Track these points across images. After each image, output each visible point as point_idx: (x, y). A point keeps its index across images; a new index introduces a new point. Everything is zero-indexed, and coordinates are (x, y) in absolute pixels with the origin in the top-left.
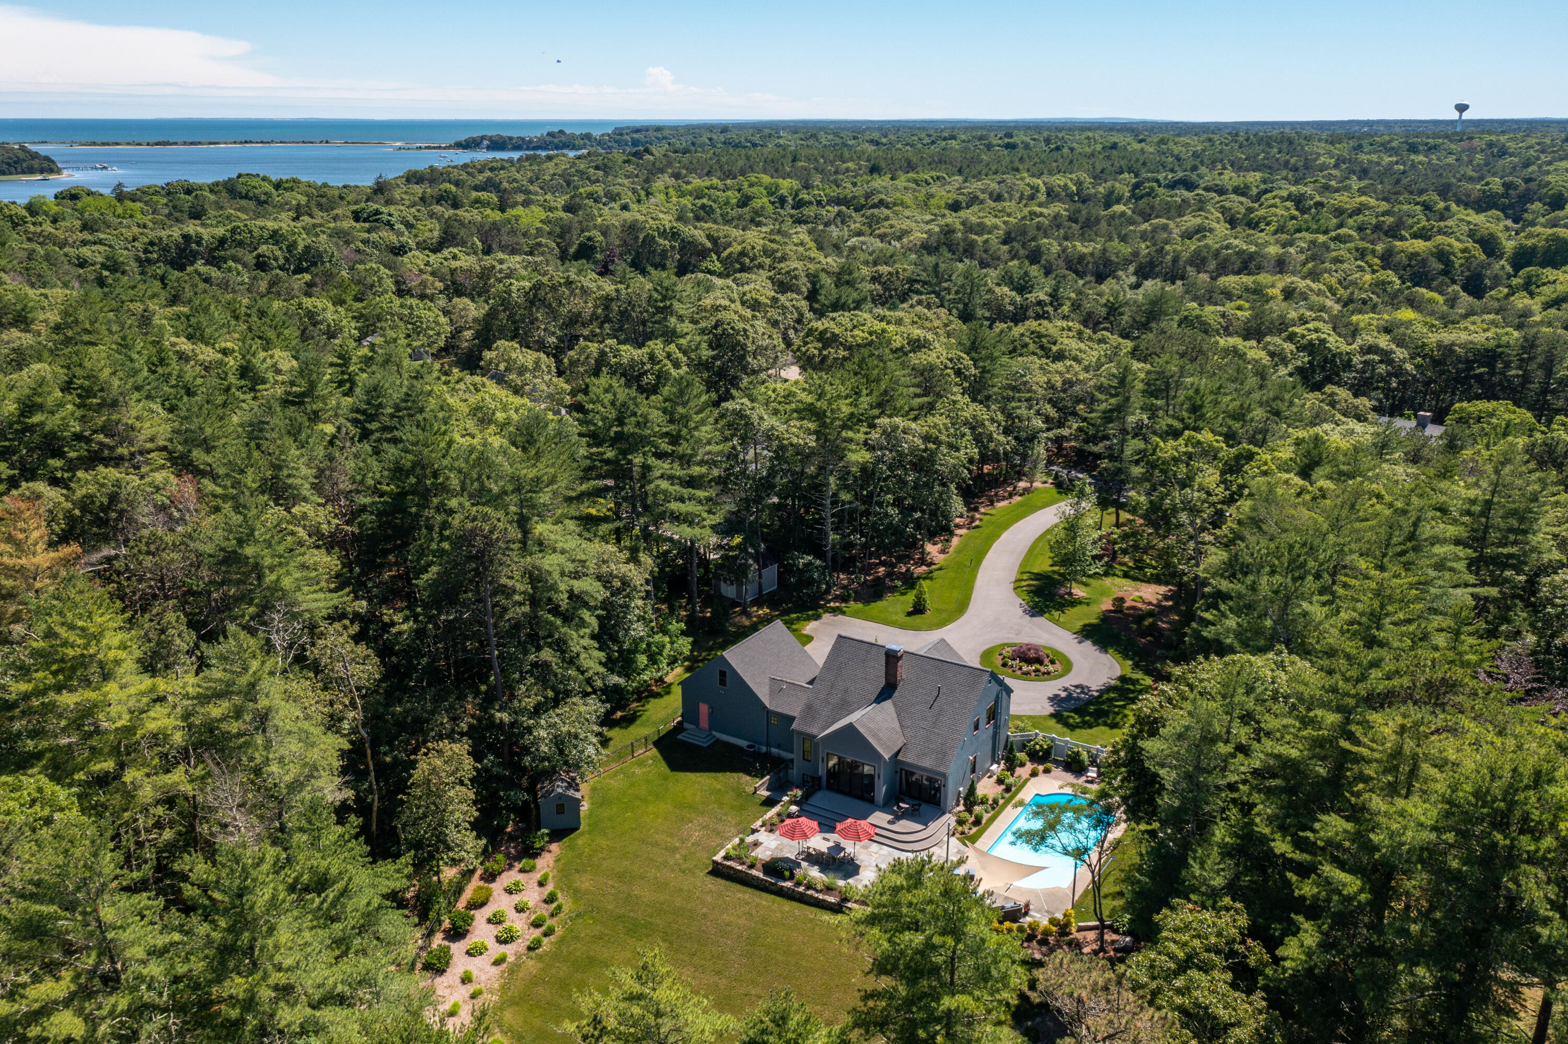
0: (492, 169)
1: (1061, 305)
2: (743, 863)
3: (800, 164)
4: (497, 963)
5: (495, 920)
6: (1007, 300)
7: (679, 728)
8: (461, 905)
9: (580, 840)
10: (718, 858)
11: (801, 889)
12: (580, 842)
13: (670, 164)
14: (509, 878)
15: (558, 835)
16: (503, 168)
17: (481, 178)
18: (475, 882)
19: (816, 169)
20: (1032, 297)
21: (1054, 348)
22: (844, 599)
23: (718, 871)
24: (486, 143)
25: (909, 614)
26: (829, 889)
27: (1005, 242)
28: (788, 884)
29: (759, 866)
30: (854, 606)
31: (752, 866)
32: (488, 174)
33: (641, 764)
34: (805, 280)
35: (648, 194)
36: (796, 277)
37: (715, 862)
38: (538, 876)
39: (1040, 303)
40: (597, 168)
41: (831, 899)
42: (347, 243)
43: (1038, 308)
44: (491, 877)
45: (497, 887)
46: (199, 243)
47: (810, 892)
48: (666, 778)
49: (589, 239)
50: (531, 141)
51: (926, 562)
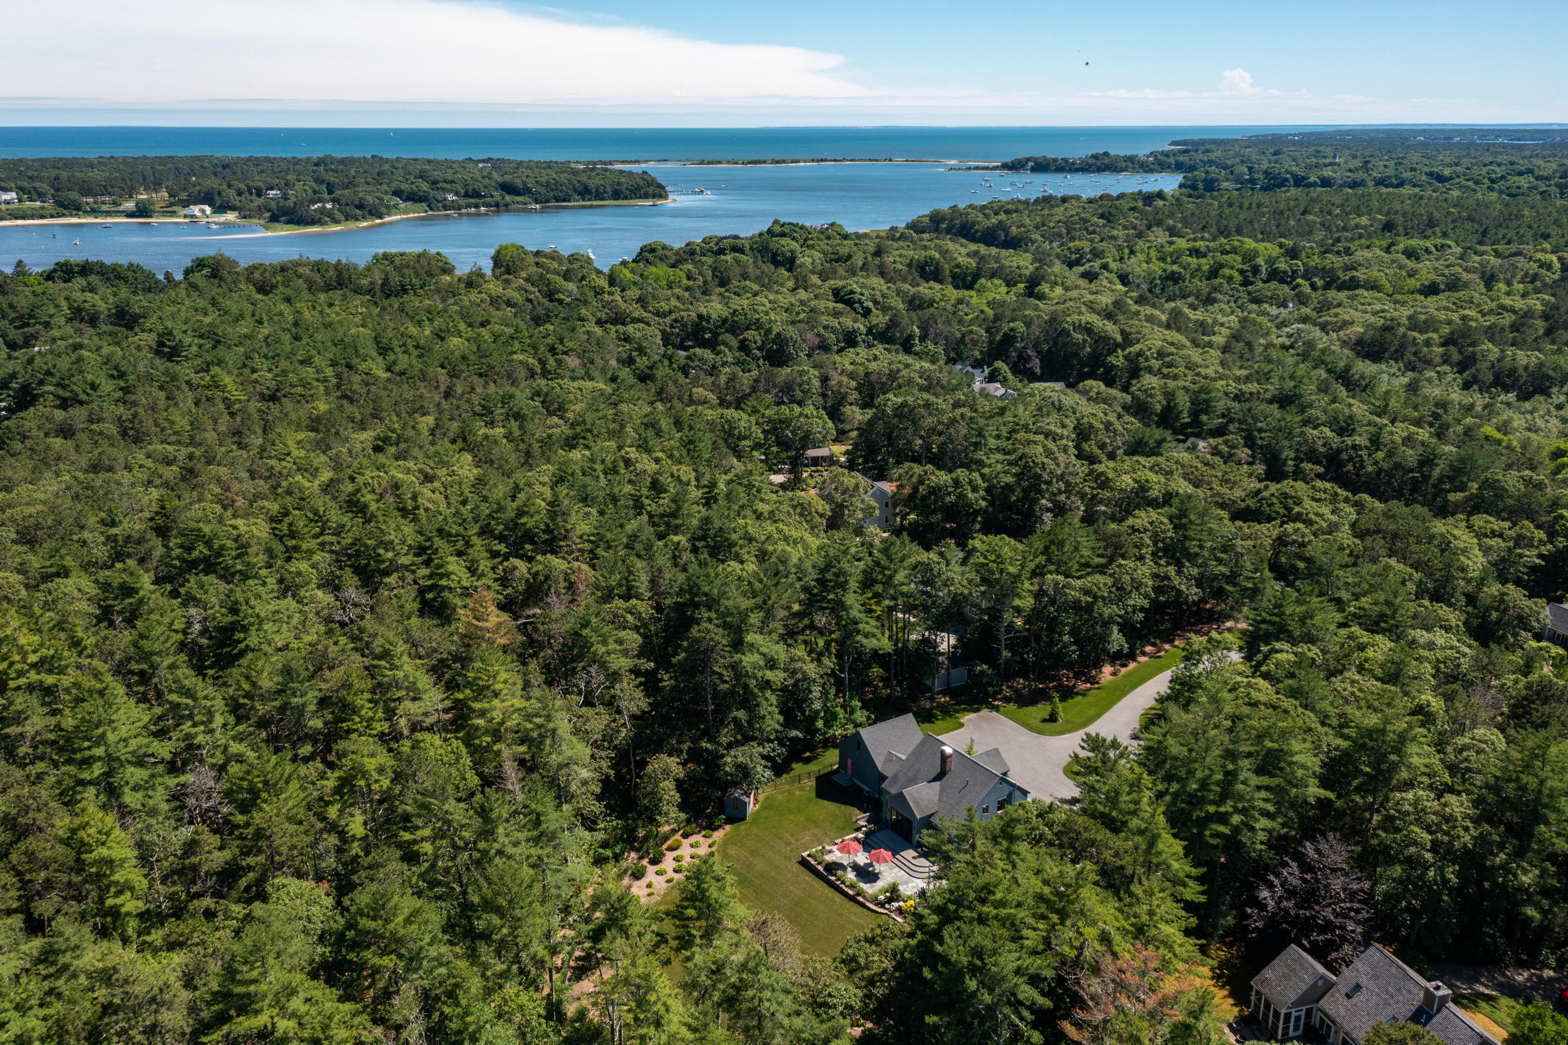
1: (1378, 449)
2: (816, 861)
4: (668, 881)
5: (677, 859)
7: (837, 771)
8: (665, 846)
9: (742, 826)
10: (805, 854)
11: (838, 882)
13: (1171, 215)
14: (693, 839)
15: (731, 820)
16: (1017, 211)
17: (994, 220)
18: (678, 836)
19: (1322, 224)
20: (1349, 441)
21: (1297, 509)
22: (1007, 700)
23: (804, 863)
24: (1031, 164)
25: (1044, 721)
26: (852, 886)
27: (1443, 344)
28: (833, 878)
29: (824, 864)
30: (1012, 707)
31: (820, 864)
32: (1002, 216)
33: (801, 789)
34: (1159, 398)
35: (1132, 252)
36: (1151, 396)
37: (803, 856)
38: (710, 841)
39: (1355, 447)
40: (1102, 216)
41: (851, 892)
42: (813, 327)
43: (1351, 452)
44: (686, 836)
45: (686, 842)
47: (842, 885)
48: (810, 800)
49: (1012, 330)
50: (1073, 163)
51: (1093, 681)
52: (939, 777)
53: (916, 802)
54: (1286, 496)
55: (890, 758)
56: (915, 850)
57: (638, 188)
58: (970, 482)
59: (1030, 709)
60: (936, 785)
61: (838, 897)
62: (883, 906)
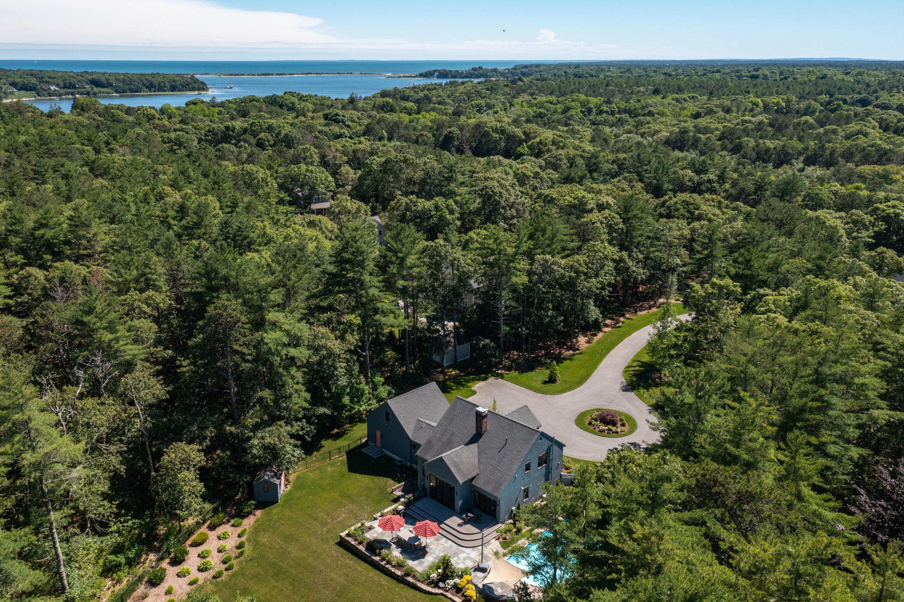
0: (429, 90)
1: (724, 182)
2: (356, 540)
3: (610, 88)
4: (191, 584)
5: (202, 556)
6: (687, 178)
7: (365, 444)
8: (189, 542)
9: (274, 510)
10: (343, 534)
11: (383, 563)
12: (274, 511)
13: (530, 87)
14: (220, 530)
15: (262, 505)
16: (435, 89)
17: (421, 94)
18: (204, 529)
19: (619, 91)
20: (705, 177)
21: (697, 212)
22: (509, 369)
23: (343, 544)
24: (437, 74)
25: (545, 382)
26: (399, 566)
27: (719, 140)
28: (377, 558)
29: (365, 543)
30: (514, 374)
31: (360, 543)
32: (426, 92)
33: (333, 465)
34: (565, 161)
35: (511, 105)
36: (560, 160)
37: (341, 537)
38: (239, 530)
39: (709, 181)
40: (488, 89)
41: (399, 573)
42: (311, 132)
43: (708, 185)
44: (212, 528)
45: (212, 535)
46: (233, 131)
47: (388, 566)
48: (343, 476)
49: (450, 133)
50: (462, 73)
51: (573, 348)
52: (475, 439)
53: (457, 467)
54: (688, 204)
55: (420, 426)
56: (459, 515)
57: (188, 84)
58: (447, 207)
59: (530, 374)
60: (474, 447)
61: (385, 580)
62: (436, 586)
